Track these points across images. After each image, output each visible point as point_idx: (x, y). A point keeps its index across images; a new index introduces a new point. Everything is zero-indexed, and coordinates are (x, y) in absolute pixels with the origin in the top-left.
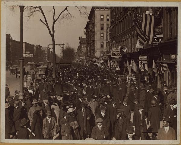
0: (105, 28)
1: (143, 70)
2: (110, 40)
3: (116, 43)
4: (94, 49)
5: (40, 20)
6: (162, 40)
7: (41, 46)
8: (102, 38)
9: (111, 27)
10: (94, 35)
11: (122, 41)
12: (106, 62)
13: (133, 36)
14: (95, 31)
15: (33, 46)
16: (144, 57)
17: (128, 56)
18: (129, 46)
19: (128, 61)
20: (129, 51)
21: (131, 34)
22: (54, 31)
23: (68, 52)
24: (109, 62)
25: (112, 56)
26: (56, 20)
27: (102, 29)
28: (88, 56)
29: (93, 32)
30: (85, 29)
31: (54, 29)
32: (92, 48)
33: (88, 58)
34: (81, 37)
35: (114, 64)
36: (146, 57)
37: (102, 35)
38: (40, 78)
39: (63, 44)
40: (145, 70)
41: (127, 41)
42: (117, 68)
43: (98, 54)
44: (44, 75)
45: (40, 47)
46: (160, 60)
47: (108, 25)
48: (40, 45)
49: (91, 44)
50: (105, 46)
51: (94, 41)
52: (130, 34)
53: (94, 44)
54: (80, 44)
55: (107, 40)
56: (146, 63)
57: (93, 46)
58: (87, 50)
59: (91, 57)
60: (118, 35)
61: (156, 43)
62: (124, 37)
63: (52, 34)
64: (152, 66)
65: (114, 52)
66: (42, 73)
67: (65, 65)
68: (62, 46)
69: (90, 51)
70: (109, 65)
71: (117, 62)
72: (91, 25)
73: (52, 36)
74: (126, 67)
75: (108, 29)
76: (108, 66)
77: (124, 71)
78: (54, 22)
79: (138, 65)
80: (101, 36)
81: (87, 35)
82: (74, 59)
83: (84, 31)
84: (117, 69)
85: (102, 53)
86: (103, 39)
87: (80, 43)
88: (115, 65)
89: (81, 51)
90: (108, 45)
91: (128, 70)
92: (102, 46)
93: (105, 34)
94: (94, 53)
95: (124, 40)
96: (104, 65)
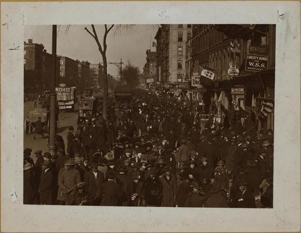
0: (185, 39)
1: (237, 109)
2: (191, 58)
3: (200, 64)
4: (167, 71)
5: (86, 29)
6: (265, 65)
7: (90, 63)
8: (180, 53)
9: (193, 38)
10: (168, 49)
11: (208, 61)
12: (184, 92)
13: (225, 56)
14: (169, 43)
15: (77, 62)
16: (240, 89)
17: (217, 85)
18: (218, 69)
19: (216, 94)
20: (219, 78)
21: (222, 51)
22: (106, 46)
23: (129, 73)
24: (188, 92)
25: (192, 85)
26: (109, 30)
27: (180, 39)
28: (158, 81)
29: (167, 45)
30: (156, 38)
31: (106, 44)
32: (164, 69)
33: (158, 83)
34: (150, 50)
35: (196, 95)
36: (242, 90)
37: (180, 49)
38: (85, 116)
39: (121, 63)
40: (240, 108)
41: (216, 62)
42: (201, 102)
43: (173, 78)
44: (90, 111)
45: (88, 64)
46: (262, 95)
47: (189, 34)
48: (88, 62)
49: (163, 61)
50: (184, 66)
51: (167, 57)
52: (220, 52)
53: (168, 62)
54: (148, 61)
55: (187, 57)
56: (242, 99)
57: (167, 65)
58: (158, 71)
59: (163, 82)
60: (203, 52)
61: (258, 69)
62: (212, 55)
63: (103, 50)
64: (251, 104)
65: (196, 78)
66: (88, 108)
67: (123, 94)
68: (120, 66)
69: (162, 73)
70: (189, 96)
71: (200, 94)
72: (163, 34)
73: (103, 54)
74: (214, 102)
75: (189, 41)
76: (187, 98)
77: (211, 108)
78: (107, 32)
79: (230, 100)
80: (178, 51)
81: (157, 47)
82: (138, 83)
83: (153, 43)
84: (201, 104)
85: (179, 76)
86: (182, 55)
87: (148, 59)
88: (198, 97)
89: (148, 71)
90: (188, 66)
91: (216, 106)
92: (180, 66)
93: (184, 47)
94: (167, 76)
95: (212, 60)
96: (182, 96)
